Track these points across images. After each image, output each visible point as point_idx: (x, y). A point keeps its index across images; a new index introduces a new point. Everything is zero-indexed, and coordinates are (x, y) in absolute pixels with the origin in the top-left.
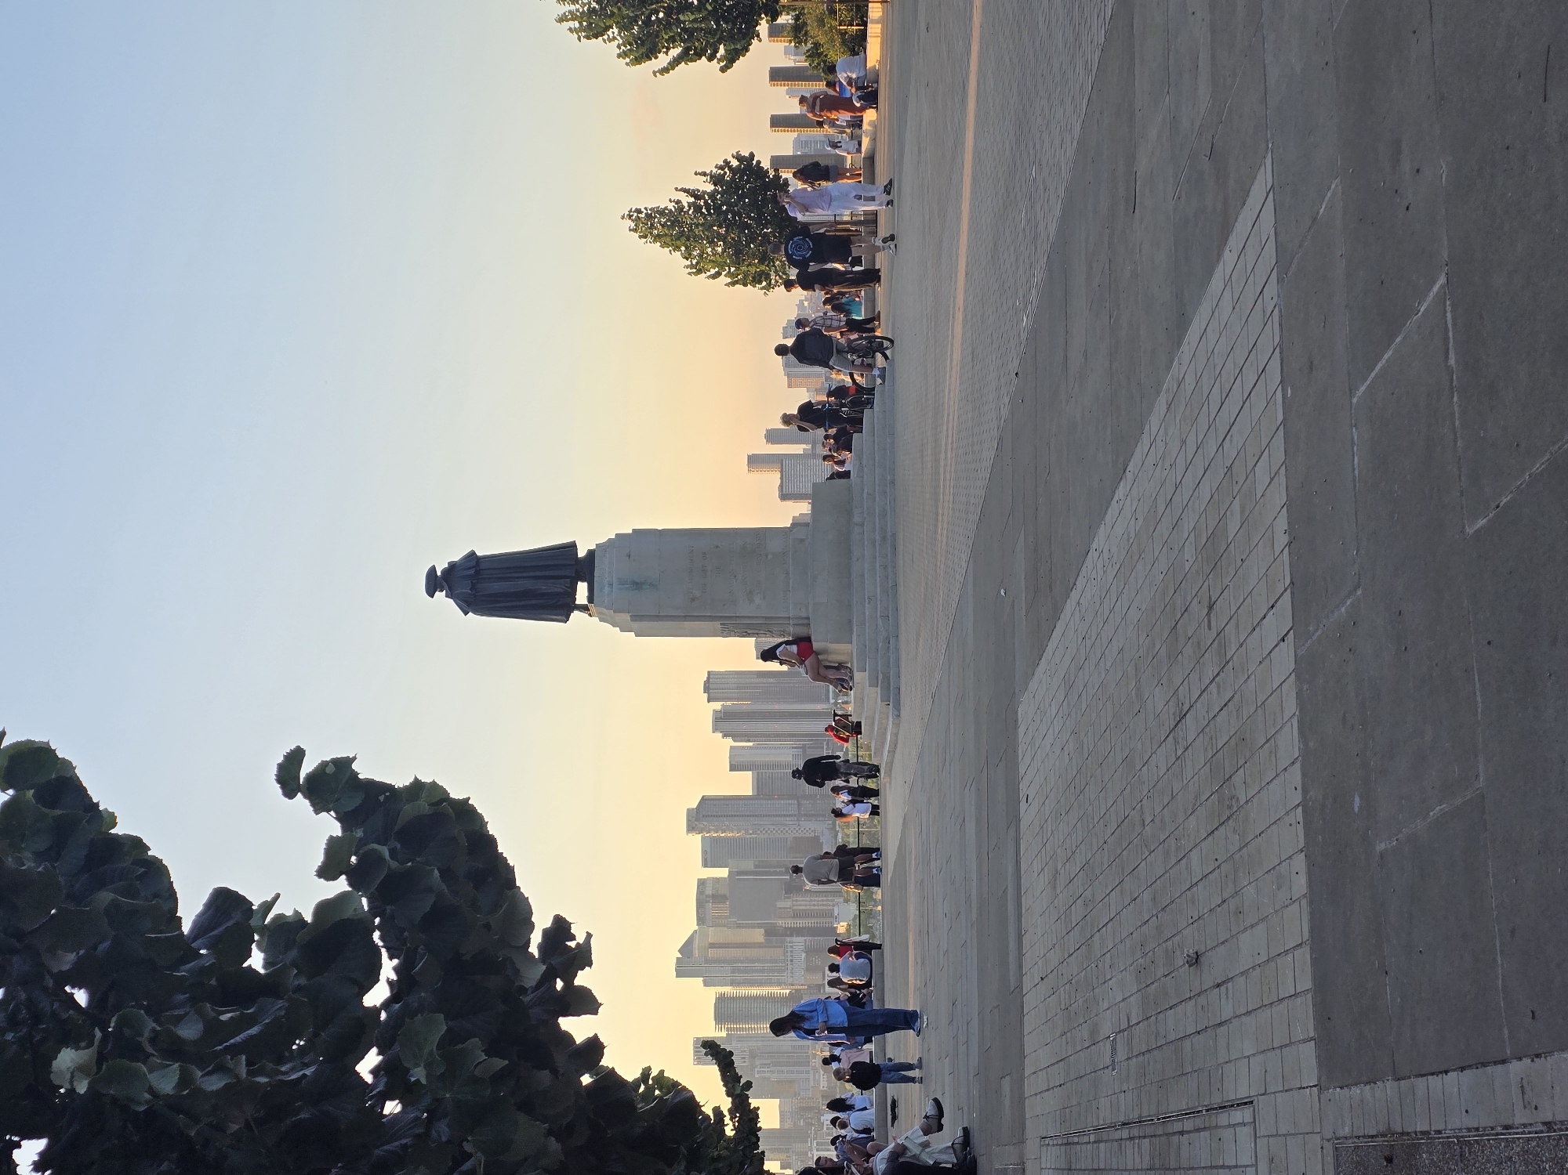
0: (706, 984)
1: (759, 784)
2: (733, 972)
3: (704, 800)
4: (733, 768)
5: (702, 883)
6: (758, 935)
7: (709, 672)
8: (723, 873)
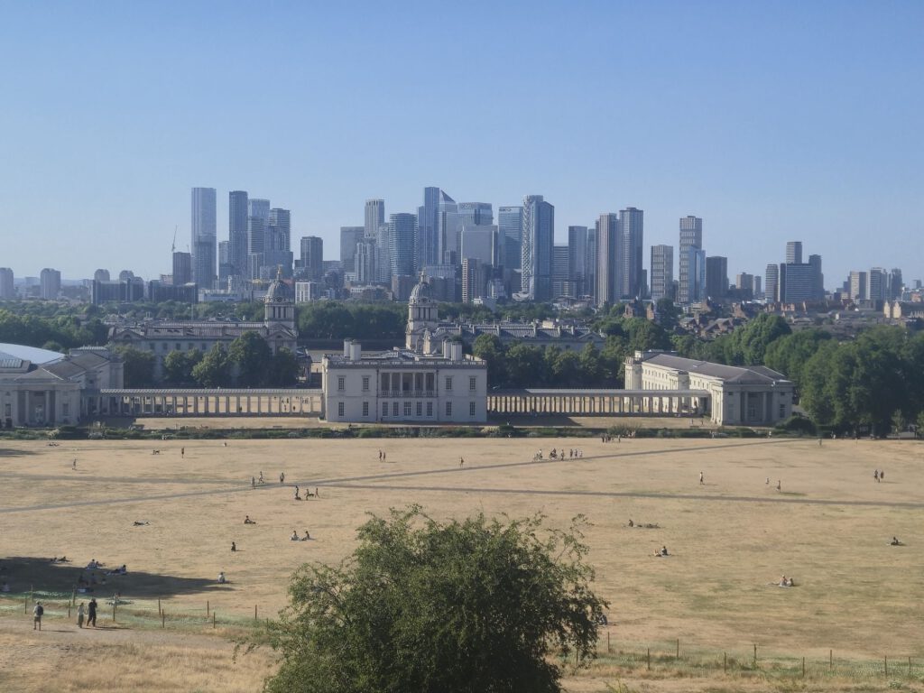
0: (421, 209)
1: (560, 248)
2: (429, 227)
3: (552, 207)
4: (572, 229)
5: (488, 207)
6: (451, 247)
7: (642, 211)
8: (496, 222)
